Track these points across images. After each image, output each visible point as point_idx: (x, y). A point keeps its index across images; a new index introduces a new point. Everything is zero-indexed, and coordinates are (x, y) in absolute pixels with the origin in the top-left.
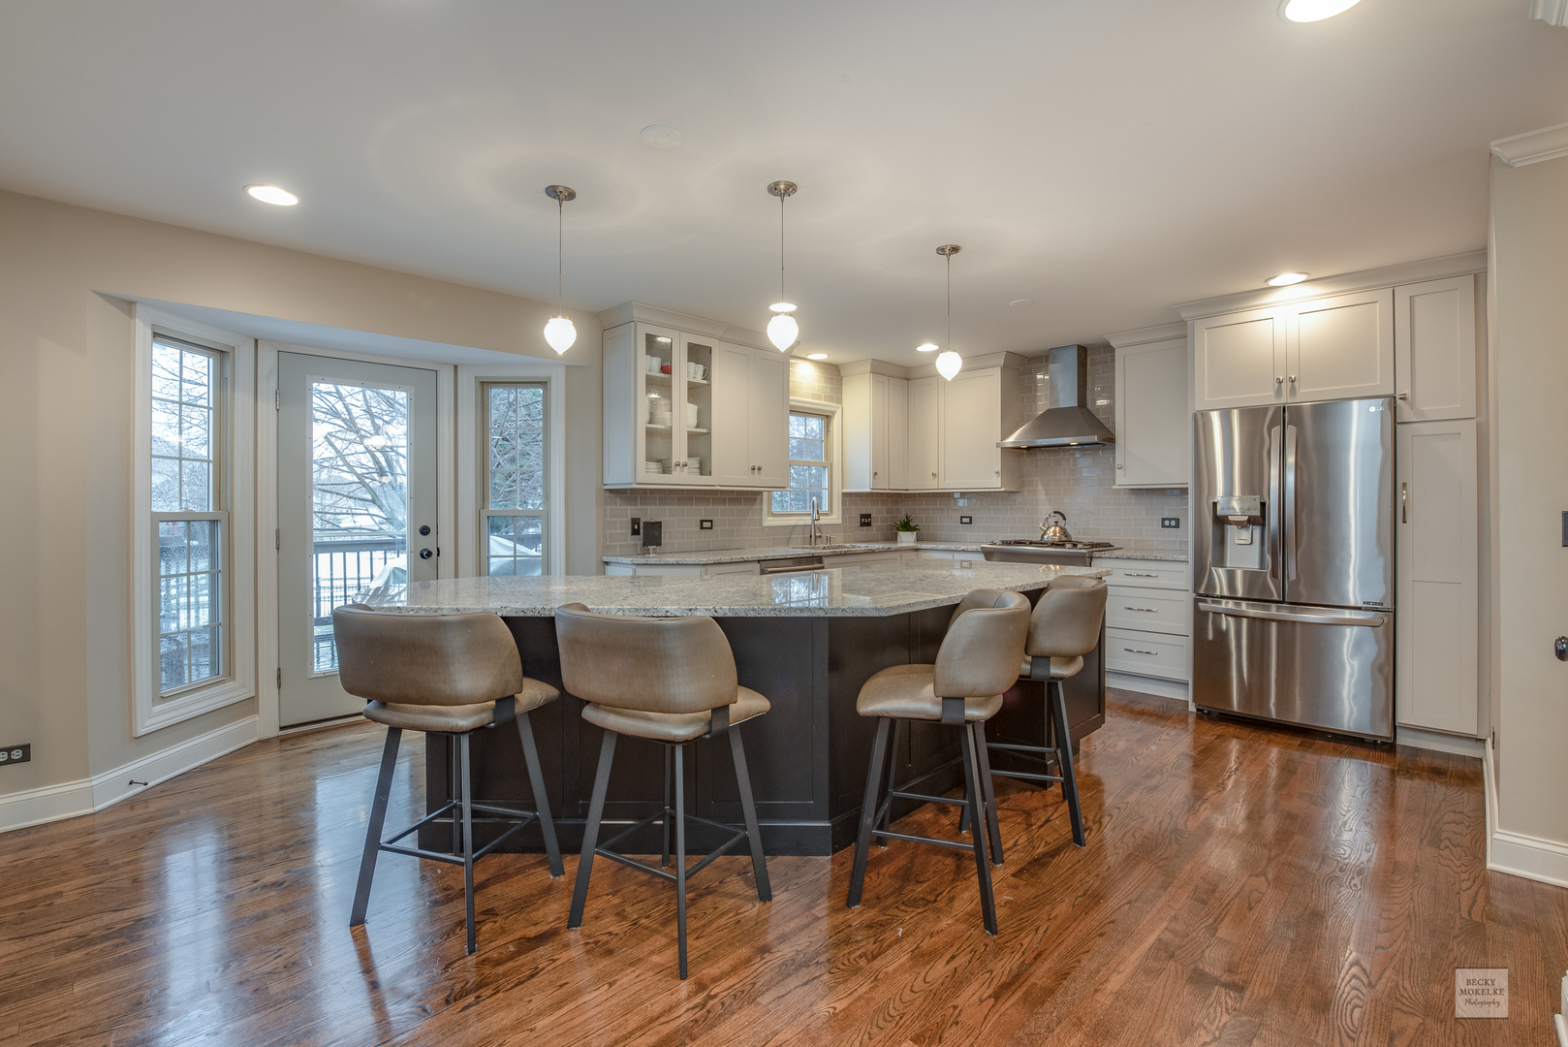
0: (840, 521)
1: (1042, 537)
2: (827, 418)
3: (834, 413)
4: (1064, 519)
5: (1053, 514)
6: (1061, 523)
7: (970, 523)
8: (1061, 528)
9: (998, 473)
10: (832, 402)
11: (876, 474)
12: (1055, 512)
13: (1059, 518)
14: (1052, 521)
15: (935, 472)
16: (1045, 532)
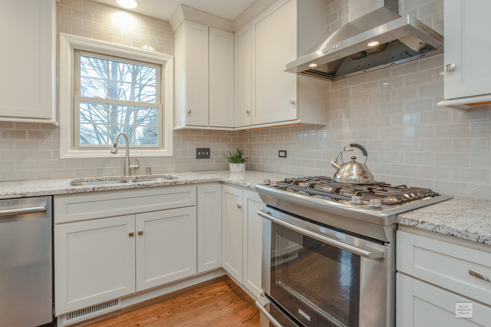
0: (170, 154)
1: (335, 175)
2: (160, 66)
3: (165, 62)
4: (365, 154)
5: (349, 148)
6: (361, 159)
7: (285, 156)
8: (360, 166)
9: (293, 103)
10: (163, 52)
11: (190, 112)
12: (352, 145)
13: (357, 152)
14: (347, 157)
15: (249, 110)
16: (338, 170)
